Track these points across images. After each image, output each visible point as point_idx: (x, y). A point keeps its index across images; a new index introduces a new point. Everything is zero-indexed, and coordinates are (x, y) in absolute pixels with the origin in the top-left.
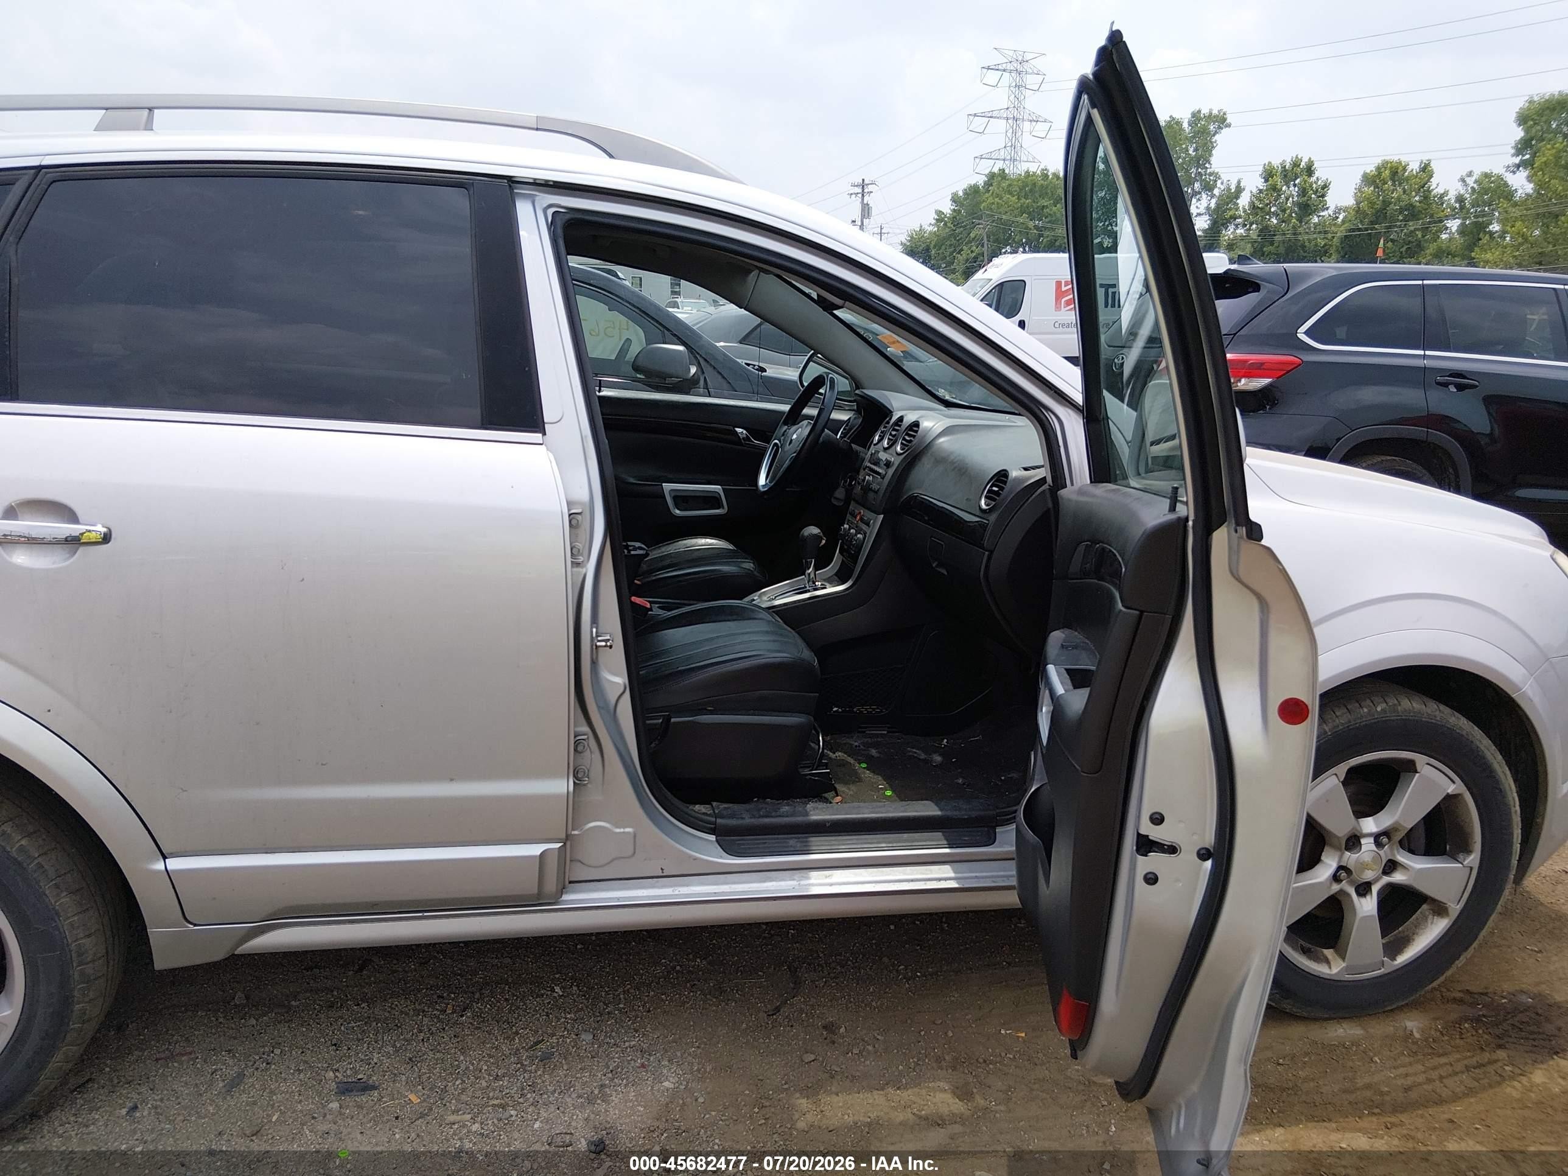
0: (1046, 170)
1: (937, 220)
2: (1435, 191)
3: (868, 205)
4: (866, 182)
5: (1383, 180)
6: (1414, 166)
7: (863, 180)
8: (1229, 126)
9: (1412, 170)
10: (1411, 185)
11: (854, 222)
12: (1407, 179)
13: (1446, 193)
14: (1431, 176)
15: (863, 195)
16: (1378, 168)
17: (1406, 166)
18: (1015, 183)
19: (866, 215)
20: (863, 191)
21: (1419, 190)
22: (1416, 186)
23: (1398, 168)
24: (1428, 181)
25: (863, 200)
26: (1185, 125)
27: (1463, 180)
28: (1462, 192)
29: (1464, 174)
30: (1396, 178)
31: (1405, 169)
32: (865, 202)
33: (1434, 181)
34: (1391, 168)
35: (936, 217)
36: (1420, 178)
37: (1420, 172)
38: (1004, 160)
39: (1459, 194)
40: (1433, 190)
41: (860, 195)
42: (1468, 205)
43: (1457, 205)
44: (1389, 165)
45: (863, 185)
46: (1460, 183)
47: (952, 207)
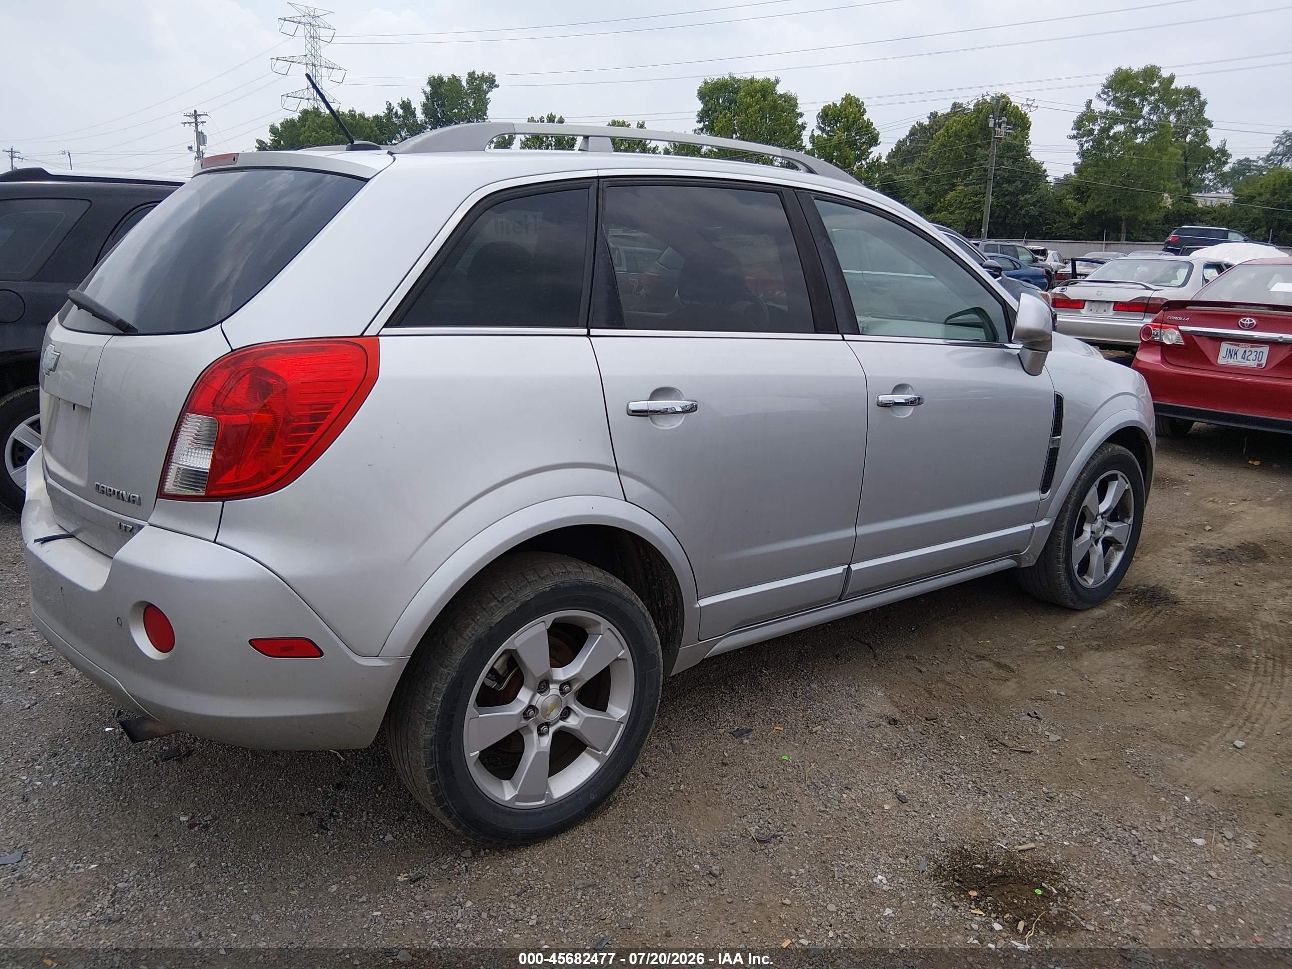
0: (354, 111)
1: (258, 148)
3: (202, 133)
4: (198, 113)
7: (195, 111)
8: (497, 86)
11: (190, 148)
15: (196, 124)
18: (327, 120)
19: (201, 141)
20: (196, 121)
25: (197, 128)
26: (464, 83)
32: (200, 131)
35: (258, 145)
38: (308, 99)
41: (194, 124)
44: (616, 123)
45: (196, 115)
47: (272, 138)
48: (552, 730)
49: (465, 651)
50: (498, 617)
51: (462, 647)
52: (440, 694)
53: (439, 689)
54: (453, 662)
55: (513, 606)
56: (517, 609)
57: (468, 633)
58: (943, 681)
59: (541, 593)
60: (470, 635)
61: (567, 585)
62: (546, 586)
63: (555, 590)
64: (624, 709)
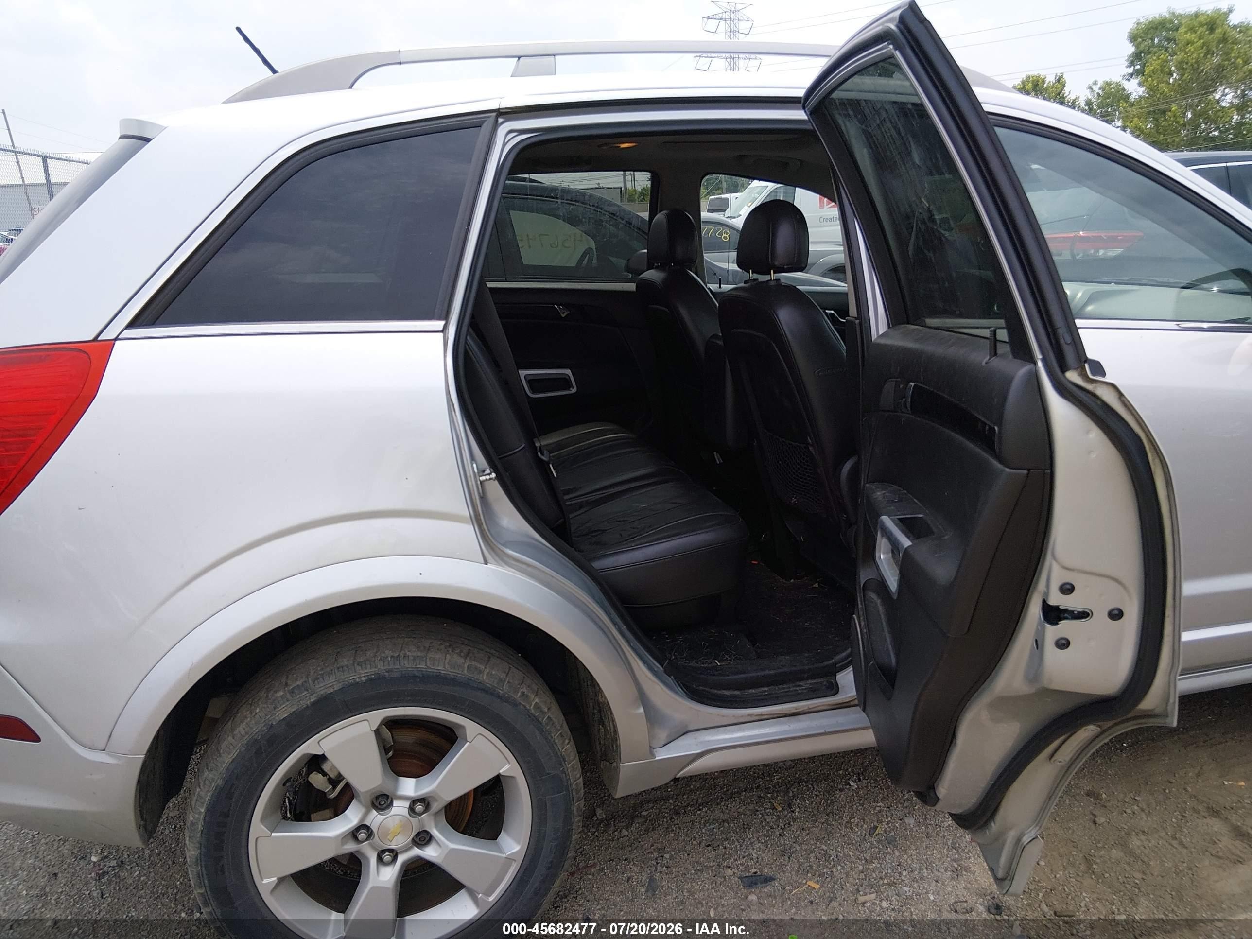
2: (1068, 97)
5: (1027, 91)
6: (1050, 79)
9: (1050, 82)
10: (1049, 94)
12: (1046, 89)
13: (1077, 98)
14: (1064, 86)
16: (1023, 82)
17: (1044, 79)
21: (1056, 97)
22: (1054, 94)
23: (1038, 81)
24: (1063, 89)
27: (1090, 88)
28: (1090, 97)
29: (1091, 83)
30: (1038, 89)
31: (1044, 82)
33: (1067, 90)
34: (1033, 81)
36: (1056, 88)
37: (1056, 82)
39: (1088, 98)
40: (1066, 96)
42: (1095, 107)
43: (1087, 108)
44: (1031, 79)
46: (1089, 90)
48: (401, 859)
49: (234, 754)
50: (283, 712)
51: (231, 747)
52: (203, 803)
53: (201, 797)
54: (219, 765)
55: (306, 699)
56: (313, 704)
57: (241, 729)
58: (1123, 844)
59: (352, 685)
60: (243, 733)
61: (396, 675)
62: (362, 674)
63: (375, 681)
64: (518, 842)
